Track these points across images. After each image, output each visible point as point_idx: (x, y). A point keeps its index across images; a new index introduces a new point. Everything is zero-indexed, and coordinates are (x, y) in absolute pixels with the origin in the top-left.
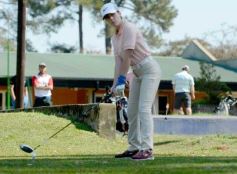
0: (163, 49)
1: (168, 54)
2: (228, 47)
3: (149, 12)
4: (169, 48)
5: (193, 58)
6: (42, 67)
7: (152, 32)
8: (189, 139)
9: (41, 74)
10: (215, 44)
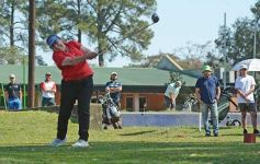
0: (143, 62)
1: (147, 66)
2: (193, 60)
3: (133, 34)
4: (147, 61)
5: (165, 69)
6: (48, 76)
7: (134, 49)
8: (159, 129)
9: (47, 81)
10: (182, 58)
